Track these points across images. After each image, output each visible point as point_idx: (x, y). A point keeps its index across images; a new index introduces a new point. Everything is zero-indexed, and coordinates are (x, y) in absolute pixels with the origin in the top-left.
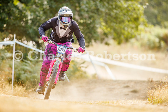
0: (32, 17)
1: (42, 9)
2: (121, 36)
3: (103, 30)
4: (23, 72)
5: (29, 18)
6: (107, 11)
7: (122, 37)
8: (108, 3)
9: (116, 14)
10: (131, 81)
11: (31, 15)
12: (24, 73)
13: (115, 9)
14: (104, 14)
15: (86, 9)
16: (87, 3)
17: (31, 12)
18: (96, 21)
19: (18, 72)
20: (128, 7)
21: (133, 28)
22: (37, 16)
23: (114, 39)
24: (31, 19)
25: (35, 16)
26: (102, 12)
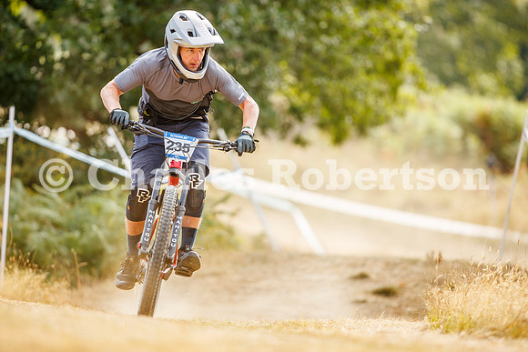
0: (67, 54)
1: (98, 29)
2: (344, 119)
3: (289, 99)
4: (34, 226)
5: (58, 55)
6: (303, 39)
7: (348, 122)
8: (305, 13)
9: (329, 48)
10: (376, 260)
11: (63, 48)
12: (40, 230)
13: (327, 32)
14: (291, 49)
15: (236, 31)
16: (240, 13)
17: (63, 37)
18: (266, 70)
19: (21, 226)
20: (367, 27)
21: (381, 94)
22: (83, 51)
23: (322, 126)
24: (62, 60)
25: (76, 51)
26: (285, 41)
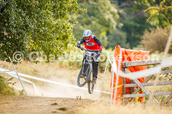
10: (59, 98)
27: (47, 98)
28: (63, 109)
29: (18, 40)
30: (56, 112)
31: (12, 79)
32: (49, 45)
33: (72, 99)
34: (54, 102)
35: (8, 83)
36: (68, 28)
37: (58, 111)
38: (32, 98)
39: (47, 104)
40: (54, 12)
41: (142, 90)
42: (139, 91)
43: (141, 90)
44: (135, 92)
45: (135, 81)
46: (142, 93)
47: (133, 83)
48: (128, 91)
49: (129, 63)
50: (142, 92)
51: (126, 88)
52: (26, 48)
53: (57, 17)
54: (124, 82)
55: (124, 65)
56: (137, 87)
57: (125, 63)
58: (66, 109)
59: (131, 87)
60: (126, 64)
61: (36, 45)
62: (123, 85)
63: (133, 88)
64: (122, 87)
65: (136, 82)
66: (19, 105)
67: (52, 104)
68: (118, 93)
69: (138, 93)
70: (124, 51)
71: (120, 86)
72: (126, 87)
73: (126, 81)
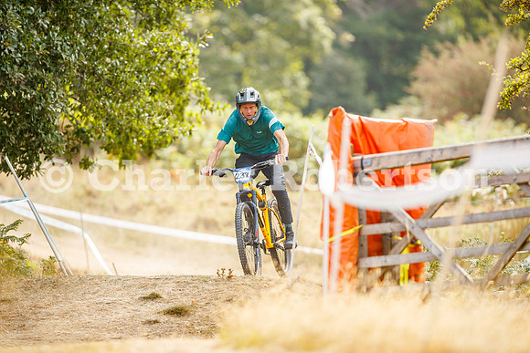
10: (166, 279)
27: (127, 278)
28: (178, 312)
29: (32, 102)
30: (156, 322)
31: (16, 224)
32: (129, 114)
33: (205, 280)
34: (148, 292)
35: (6, 239)
36: (183, 56)
37: (164, 318)
38: (82, 280)
39: (127, 299)
40: (137, 8)
41: (419, 242)
42: (410, 246)
43: (414, 241)
44: (396, 247)
45: (395, 215)
46: (420, 250)
47: (391, 221)
48: (375, 246)
49: (374, 158)
50: (418, 246)
51: (369, 236)
52: (57, 127)
53: (147, 24)
54: (360, 220)
55: (359, 165)
56: (403, 234)
57: (362, 159)
58: (186, 312)
59: (385, 235)
60: (364, 161)
61: (86, 115)
62: (360, 229)
63: (391, 235)
64: (357, 234)
65: (399, 218)
66: (42, 304)
67: (144, 298)
68: (343, 254)
69: (406, 251)
70: (358, 121)
71: (351, 231)
72: (369, 233)
73: (368, 216)
